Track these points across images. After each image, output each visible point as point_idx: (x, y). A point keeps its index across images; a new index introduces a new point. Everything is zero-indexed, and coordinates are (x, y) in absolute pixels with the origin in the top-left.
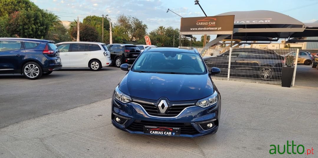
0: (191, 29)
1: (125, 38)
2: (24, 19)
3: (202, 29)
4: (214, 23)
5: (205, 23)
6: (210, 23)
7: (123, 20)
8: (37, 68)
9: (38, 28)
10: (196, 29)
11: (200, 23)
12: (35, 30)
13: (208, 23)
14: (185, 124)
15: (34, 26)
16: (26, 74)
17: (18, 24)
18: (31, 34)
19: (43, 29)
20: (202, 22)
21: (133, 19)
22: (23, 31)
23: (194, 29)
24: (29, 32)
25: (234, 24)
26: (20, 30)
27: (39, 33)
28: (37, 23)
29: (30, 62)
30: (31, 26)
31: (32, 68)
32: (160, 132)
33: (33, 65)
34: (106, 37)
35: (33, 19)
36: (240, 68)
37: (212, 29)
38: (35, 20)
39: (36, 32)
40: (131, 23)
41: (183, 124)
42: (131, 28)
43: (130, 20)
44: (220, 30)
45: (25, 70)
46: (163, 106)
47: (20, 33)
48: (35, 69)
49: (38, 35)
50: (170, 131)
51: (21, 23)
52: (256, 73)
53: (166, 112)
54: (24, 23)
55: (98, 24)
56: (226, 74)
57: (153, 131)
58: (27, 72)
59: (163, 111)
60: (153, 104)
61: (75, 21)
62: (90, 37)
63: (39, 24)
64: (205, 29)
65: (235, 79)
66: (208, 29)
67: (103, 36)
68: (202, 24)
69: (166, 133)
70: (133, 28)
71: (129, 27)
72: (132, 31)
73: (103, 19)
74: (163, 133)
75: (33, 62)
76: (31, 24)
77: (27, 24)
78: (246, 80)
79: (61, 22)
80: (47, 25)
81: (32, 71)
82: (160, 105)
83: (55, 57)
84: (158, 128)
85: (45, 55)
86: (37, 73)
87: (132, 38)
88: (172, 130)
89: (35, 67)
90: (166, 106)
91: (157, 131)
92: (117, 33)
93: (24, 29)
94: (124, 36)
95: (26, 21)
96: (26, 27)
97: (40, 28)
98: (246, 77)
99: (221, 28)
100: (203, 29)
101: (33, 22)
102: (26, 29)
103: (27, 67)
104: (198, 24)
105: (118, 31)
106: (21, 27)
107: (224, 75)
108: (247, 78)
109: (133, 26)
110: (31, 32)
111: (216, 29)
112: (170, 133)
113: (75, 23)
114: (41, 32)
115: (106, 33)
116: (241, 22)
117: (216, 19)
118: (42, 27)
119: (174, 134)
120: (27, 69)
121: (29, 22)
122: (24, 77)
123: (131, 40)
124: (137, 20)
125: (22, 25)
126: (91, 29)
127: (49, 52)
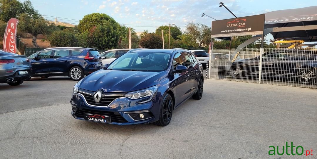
0: (222, 32)
1: (192, 45)
2: (99, 33)
3: (232, 31)
4: (244, 24)
5: (235, 24)
6: (240, 24)
7: (191, 28)
8: (80, 71)
9: (110, 40)
10: (226, 31)
11: (230, 25)
12: (107, 41)
13: (238, 24)
14: (114, 113)
15: (106, 38)
16: (72, 76)
17: (94, 37)
18: (104, 45)
19: (114, 40)
20: (232, 23)
21: (201, 26)
22: (99, 42)
23: (224, 31)
24: (103, 43)
25: (265, 24)
26: (96, 42)
27: (111, 44)
28: (109, 35)
29: (75, 67)
30: (104, 38)
31: (76, 71)
32: (95, 119)
33: (77, 69)
34: (172, 45)
35: (106, 32)
36: (277, 71)
37: (242, 30)
38: (108, 32)
39: (108, 43)
40: (199, 30)
41: (113, 113)
42: (200, 35)
43: (199, 27)
44: (250, 31)
45: (71, 73)
46: (97, 96)
47: (96, 45)
48: (78, 72)
49: (110, 46)
50: (103, 119)
51: (97, 36)
52: (293, 76)
53: (100, 102)
54: (99, 36)
55: (167, 33)
56: (257, 77)
57: (90, 117)
58: (73, 75)
59: (97, 101)
60: (91, 94)
61: (145, 32)
62: (156, 45)
63: (111, 36)
64: (235, 30)
65: (267, 82)
66: (238, 30)
67: (169, 44)
68: (232, 25)
69: (100, 120)
70: (201, 34)
71: (197, 34)
72: (200, 38)
73: (170, 28)
74: (98, 120)
75: (77, 67)
76: (105, 36)
77: (101, 37)
78: (280, 83)
79: (136, 33)
80: (117, 37)
81: (76, 73)
82: (95, 96)
83: (97, 61)
84: (94, 115)
85: (87, 60)
86: (80, 75)
87: (200, 45)
88: (104, 117)
89: (79, 70)
90: (100, 96)
91: (93, 118)
92: (184, 41)
93: (99, 41)
94: (191, 43)
95: (101, 34)
96: (101, 39)
97: (111, 39)
98: (280, 80)
99: (251, 28)
100: (234, 31)
101: (106, 35)
102: (101, 41)
103: (72, 70)
104: (228, 26)
105: (185, 39)
106: (97, 40)
107: (255, 78)
108: (283, 82)
109: (202, 33)
110: (104, 44)
111: (246, 29)
112: (103, 120)
113: (145, 33)
114: (112, 42)
115: (173, 41)
116: (280, 21)
117: (245, 20)
118: (113, 39)
119: (106, 121)
120: (73, 72)
121: (103, 34)
122: (71, 79)
123: (200, 47)
124: (206, 27)
125: (97, 38)
126: (157, 38)
127: (90, 58)
